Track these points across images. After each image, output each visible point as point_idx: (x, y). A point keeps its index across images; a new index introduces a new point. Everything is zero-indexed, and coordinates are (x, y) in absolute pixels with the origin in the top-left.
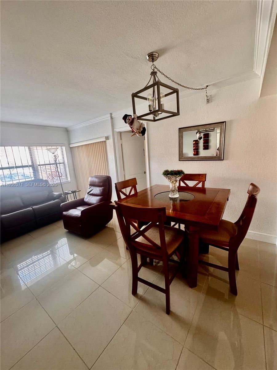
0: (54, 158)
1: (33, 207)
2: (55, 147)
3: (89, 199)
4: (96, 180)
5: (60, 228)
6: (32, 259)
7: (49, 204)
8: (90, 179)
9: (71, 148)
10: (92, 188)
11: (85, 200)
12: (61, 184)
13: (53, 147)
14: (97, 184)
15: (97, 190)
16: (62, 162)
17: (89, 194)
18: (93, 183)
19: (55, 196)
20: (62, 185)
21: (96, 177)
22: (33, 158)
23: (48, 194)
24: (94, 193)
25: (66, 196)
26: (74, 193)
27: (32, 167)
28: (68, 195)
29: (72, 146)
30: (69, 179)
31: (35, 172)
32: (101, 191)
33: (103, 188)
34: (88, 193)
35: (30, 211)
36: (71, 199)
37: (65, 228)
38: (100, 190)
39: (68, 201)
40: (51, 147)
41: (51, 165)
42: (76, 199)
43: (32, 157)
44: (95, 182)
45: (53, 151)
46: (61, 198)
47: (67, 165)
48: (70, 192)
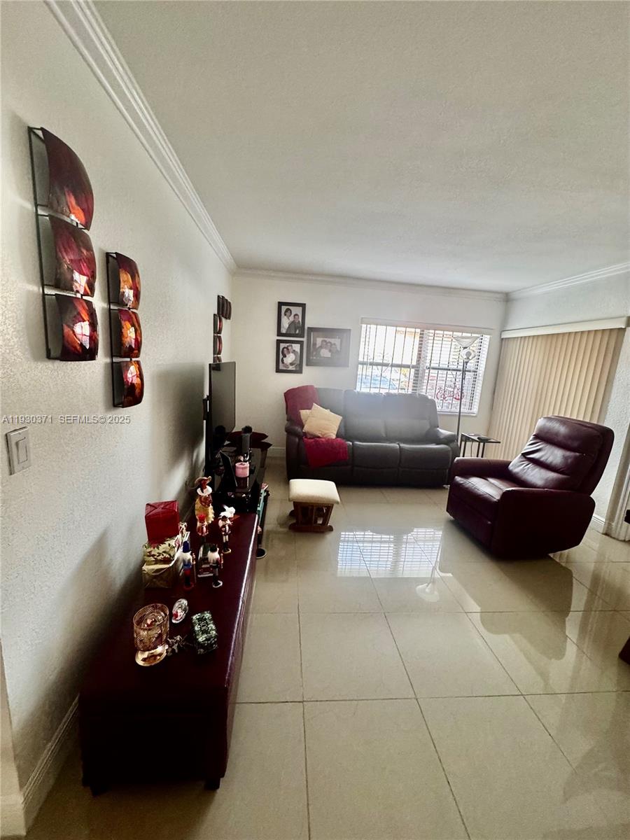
0: (465, 357)
1: (402, 445)
2: (469, 335)
3: (523, 469)
4: (563, 430)
5: (436, 506)
6: (364, 535)
7: (426, 448)
8: (541, 422)
9: (502, 339)
10: (540, 445)
11: (511, 467)
12: (459, 416)
13: (464, 334)
14: (560, 439)
15: (555, 455)
16: (472, 369)
17: (526, 458)
18: (547, 432)
19: (442, 437)
20: (461, 417)
21: (564, 421)
22: (423, 352)
23: (429, 429)
24: (542, 459)
25: (463, 443)
26: (482, 444)
27: (416, 370)
28: (467, 443)
29: (506, 335)
30: (475, 409)
31: (417, 380)
32: (569, 461)
33: (577, 454)
34: (524, 455)
35: (393, 450)
36: (470, 453)
37: (447, 511)
38: (565, 458)
39: (463, 456)
40: (461, 334)
41: (449, 372)
42: (480, 457)
43: (420, 351)
44: (557, 434)
45: (466, 342)
46: (453, 445)
47: (481, 378)
48: (476, 438)
